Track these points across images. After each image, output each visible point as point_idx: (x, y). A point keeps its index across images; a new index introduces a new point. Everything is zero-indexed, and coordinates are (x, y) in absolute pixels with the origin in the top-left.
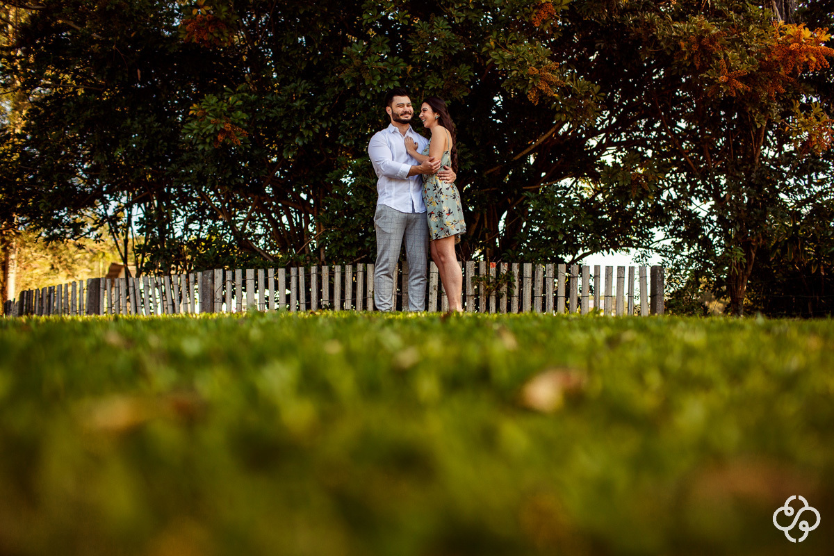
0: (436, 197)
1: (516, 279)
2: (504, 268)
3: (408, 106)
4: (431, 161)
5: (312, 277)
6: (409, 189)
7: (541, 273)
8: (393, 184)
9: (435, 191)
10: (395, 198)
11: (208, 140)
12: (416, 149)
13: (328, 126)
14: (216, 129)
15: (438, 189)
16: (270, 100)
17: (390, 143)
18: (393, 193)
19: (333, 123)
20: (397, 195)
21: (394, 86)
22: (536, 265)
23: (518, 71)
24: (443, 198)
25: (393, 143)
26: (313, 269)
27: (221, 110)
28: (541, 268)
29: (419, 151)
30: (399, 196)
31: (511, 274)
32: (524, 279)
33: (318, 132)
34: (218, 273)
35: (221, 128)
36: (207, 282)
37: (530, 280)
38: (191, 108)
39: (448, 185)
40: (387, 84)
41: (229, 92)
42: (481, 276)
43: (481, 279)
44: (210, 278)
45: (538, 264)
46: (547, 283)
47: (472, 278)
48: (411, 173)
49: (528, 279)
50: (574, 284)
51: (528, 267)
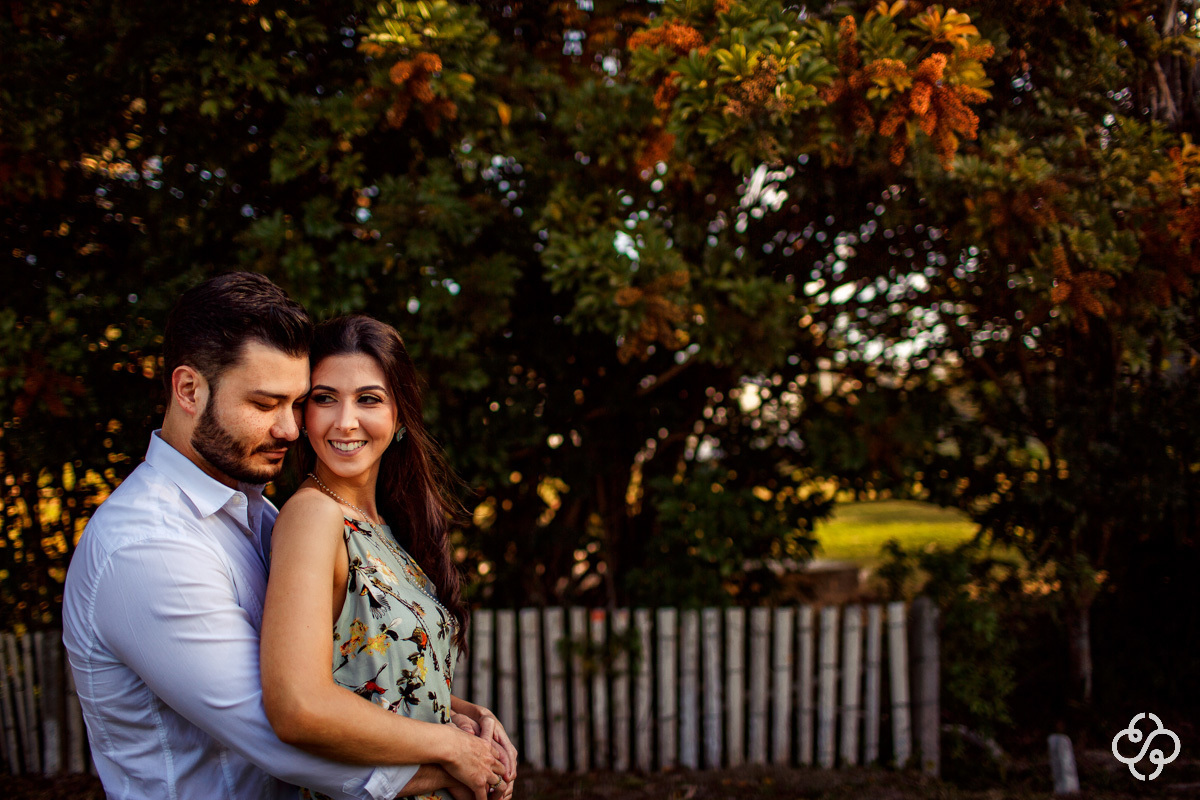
1: (644, 643)
2: (621, 622)
7: (693, 630)
22: (684, 613)
28: (693, 619)
31: (633, 634)
32: (660, 641)
42: (576, 639)
45: (688, 612)
46: (706, 645)
49: (667, 642)
50: (760, 645)
51: (667, 618)
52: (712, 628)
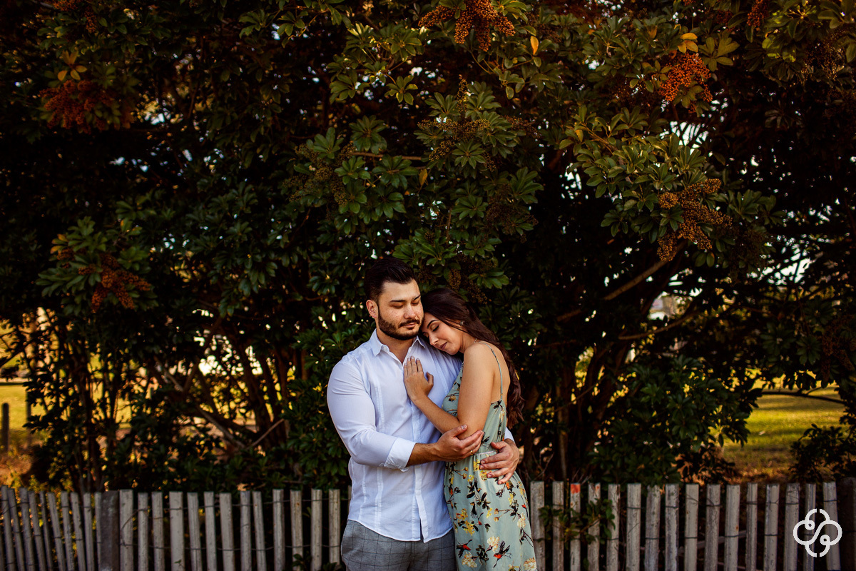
0: (474, 512)
1: (615, 512)
2: (594, 494)
3: (414, 304)
4: (459, 436)
5: (275, 508)
6: (413, 486)
7: (656, 501)
8: (379, 476)
9: (473, 499)
10: (383, 509)
11: (78, 300)
12: (428, 391)
13: (291, 263)
14: (87, 284)
15: (478, 496)
16: (194, 220)
17: (371, 385)
18: (378, 498)
19: (300, 257)
20: (387, 501)
21: (395, 212)
22: (649, 488)
23: (636, 199)
24: (488, 516)
25: (376, 382)
26: (277, 495)
27: (96, 250)
28: (656, 492)
29: (436, 396)
30: (391, 503)
31: (605, 505)
32: (629, 511)
33: (273, 275)
34: (126, 497)
35: (96, 282)
36: (107, 513)
37: (639, 512)
38: (54, 242)
39: (498, 488)
40: (382, 208)
41: (125, 208)
42: (555, 508)
43: (556, 512)
44: (112, 507)
45: (652, 486)
46: (667, 515)
47: (541, 510)
48: (416, 461)
49: (634, 512)
50: (714, 515)
51: (635, 491)
52: (673, 501)
